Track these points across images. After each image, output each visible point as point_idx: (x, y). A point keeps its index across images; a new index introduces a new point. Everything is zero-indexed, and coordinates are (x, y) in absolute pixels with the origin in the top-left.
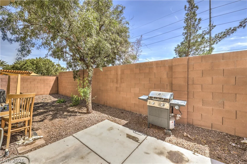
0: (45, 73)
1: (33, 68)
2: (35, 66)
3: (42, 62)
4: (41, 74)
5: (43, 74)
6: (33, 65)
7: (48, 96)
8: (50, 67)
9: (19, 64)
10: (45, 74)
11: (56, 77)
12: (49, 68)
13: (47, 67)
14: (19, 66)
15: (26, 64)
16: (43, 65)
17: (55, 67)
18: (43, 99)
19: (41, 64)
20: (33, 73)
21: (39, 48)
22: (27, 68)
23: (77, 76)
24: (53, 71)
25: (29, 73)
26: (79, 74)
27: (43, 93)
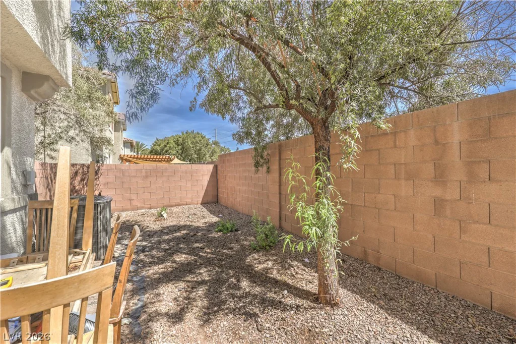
0: (196, 159)
1: (177, 152)
2: (180, 147)
3: (190, 140)
4: (190, 162)
5: (192, 161)
6: (178, 145)
7: (199, 209)
8: (203, 148)
9: (159, 145)
10: (195, 161)
11: (213, 165)
12: (200, 149)
13: (198, 148)
14: (159, 148)
15: (168, 145)
16: (193, 144)
17: (210, 148)
18: (190, 215)
19: (189, 143)
20: (176, 159)
21: (174, 81)
22: (170, 151)
23: (262, 161)
24: (207, 156)
25: (171, 159)
26: (268, 154)
27: (191, 200)
